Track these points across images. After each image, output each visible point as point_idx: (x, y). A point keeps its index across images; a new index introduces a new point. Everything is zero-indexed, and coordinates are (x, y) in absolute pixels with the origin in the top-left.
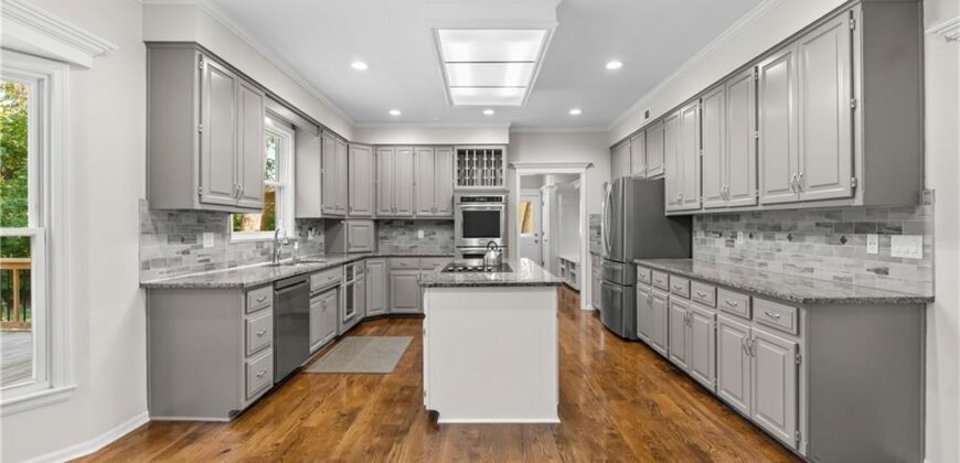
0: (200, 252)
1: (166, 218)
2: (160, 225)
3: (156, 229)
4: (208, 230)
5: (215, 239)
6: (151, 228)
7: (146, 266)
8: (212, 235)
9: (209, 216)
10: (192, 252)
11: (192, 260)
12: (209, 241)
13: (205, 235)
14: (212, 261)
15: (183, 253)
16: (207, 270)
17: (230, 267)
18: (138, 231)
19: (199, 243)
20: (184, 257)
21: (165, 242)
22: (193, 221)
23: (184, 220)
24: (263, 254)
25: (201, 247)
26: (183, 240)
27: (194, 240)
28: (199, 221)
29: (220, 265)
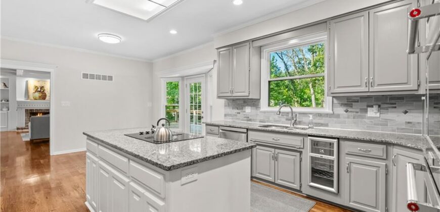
0: (244, 113)
1: (231, 101)
2: (230, 103)
3: (229, 104)
4: (248, 105)
5: (251, 109)
6: (227, 105)
7: (225, 115)
8: (250, 107)
9: (249, 100)
10: (241, 113)
11: (241, 116)
12: (248, 110)
13: (246, 107)
14: (250, 118)
15: (238, 113)
16: (248, 121)
17: (260, 122)
18: (224, 105)
19: (244, 110)
20: (238, 115)
21: (231, 109)
22: (242, 102)
23: (238, 102)
24: (287, 119)
25: (245, 112)
26: (238, 109)
27: (242, 109)
28: (244, 102)
29: (254, 120)
